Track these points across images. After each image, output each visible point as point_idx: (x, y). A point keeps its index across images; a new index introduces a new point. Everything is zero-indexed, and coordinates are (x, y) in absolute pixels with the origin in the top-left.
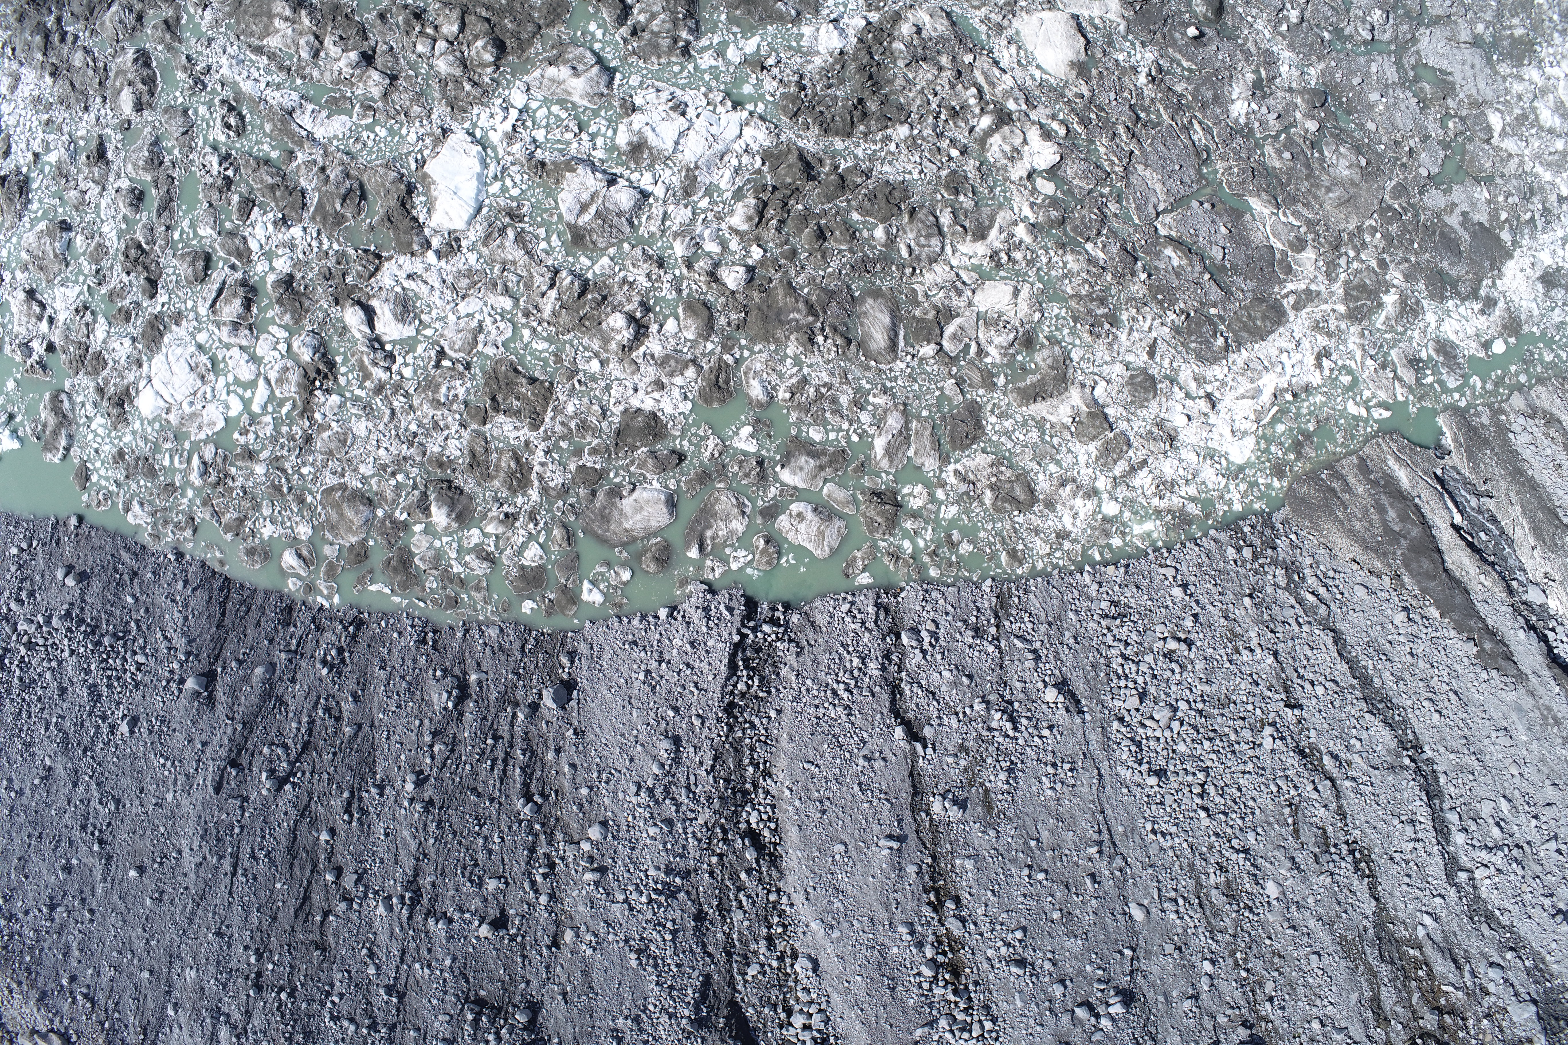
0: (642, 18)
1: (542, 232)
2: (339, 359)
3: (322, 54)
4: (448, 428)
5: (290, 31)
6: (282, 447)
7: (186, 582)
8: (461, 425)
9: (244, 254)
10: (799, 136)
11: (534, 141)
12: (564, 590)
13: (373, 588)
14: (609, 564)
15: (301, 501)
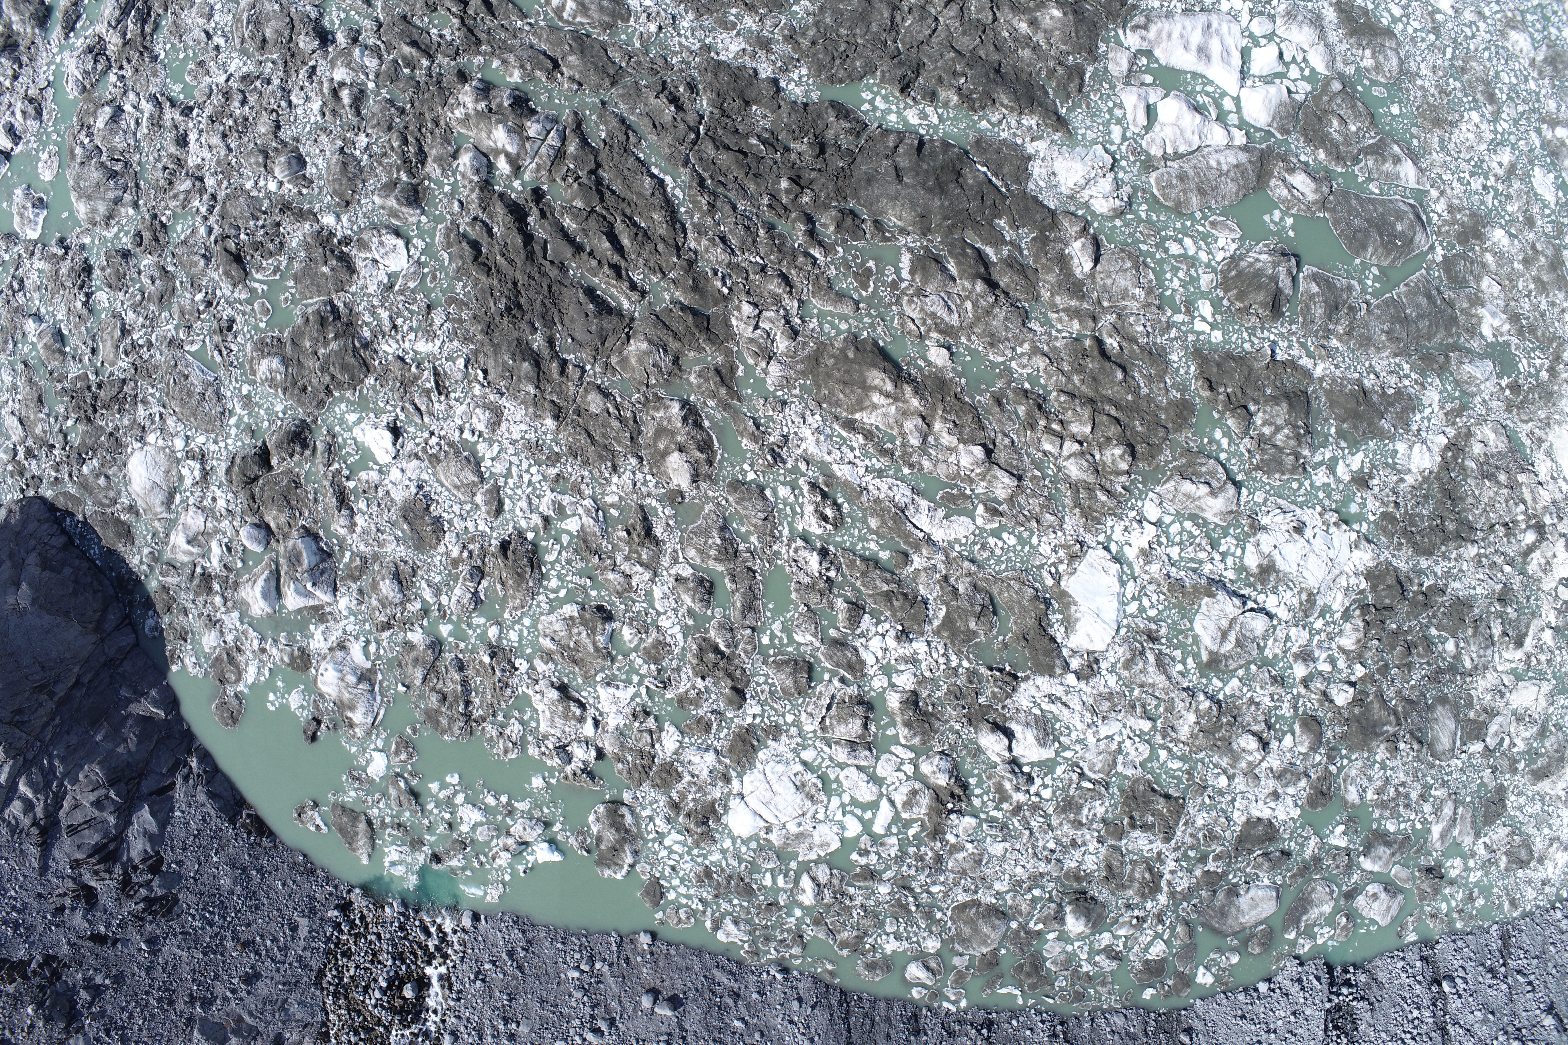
0: (1267, 430)
1: (1178, 654)
2: (972, 781)
3: (931, 439)
4: (1085, 844)
5: (893, 410)
6: (909, 866)
7: (800, 1000)
8: (1099, 842)
9: (857, 667)
10: (1394, 556)
11: (1170, 559)
12: (1181, 976)
13: (1003, 991)
14: (1220, 951)
15: (929, 916)
